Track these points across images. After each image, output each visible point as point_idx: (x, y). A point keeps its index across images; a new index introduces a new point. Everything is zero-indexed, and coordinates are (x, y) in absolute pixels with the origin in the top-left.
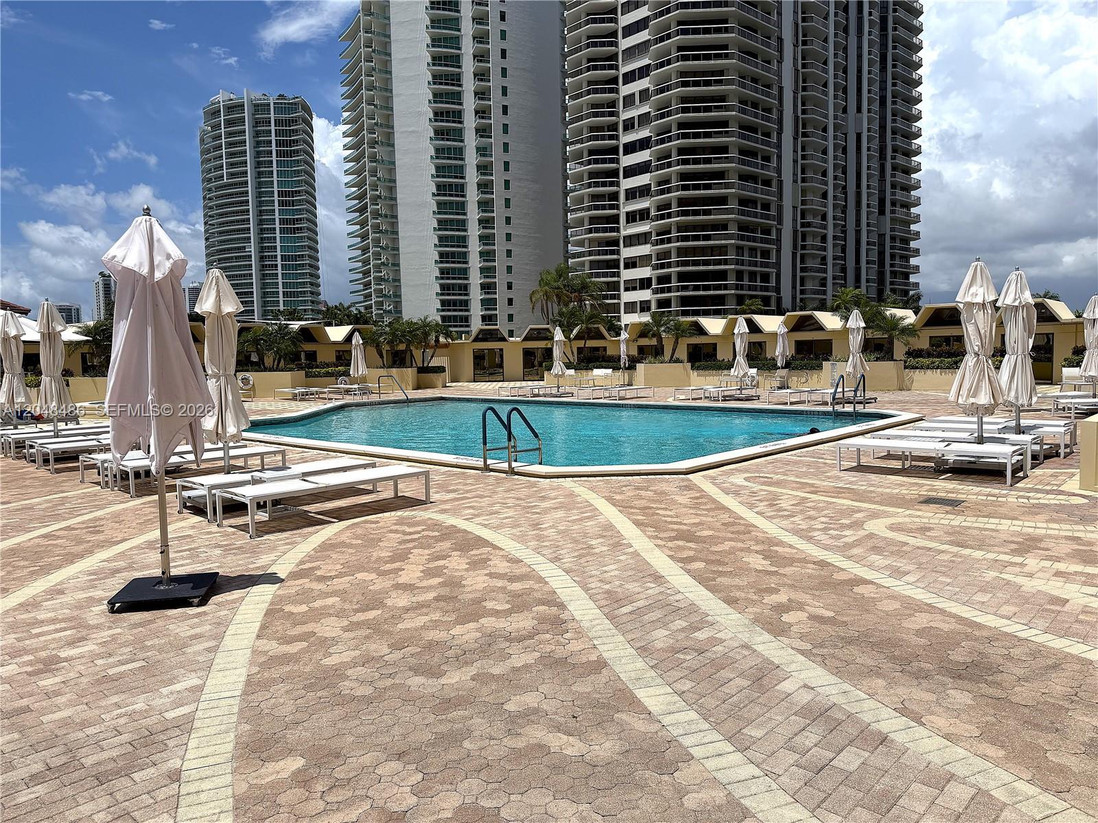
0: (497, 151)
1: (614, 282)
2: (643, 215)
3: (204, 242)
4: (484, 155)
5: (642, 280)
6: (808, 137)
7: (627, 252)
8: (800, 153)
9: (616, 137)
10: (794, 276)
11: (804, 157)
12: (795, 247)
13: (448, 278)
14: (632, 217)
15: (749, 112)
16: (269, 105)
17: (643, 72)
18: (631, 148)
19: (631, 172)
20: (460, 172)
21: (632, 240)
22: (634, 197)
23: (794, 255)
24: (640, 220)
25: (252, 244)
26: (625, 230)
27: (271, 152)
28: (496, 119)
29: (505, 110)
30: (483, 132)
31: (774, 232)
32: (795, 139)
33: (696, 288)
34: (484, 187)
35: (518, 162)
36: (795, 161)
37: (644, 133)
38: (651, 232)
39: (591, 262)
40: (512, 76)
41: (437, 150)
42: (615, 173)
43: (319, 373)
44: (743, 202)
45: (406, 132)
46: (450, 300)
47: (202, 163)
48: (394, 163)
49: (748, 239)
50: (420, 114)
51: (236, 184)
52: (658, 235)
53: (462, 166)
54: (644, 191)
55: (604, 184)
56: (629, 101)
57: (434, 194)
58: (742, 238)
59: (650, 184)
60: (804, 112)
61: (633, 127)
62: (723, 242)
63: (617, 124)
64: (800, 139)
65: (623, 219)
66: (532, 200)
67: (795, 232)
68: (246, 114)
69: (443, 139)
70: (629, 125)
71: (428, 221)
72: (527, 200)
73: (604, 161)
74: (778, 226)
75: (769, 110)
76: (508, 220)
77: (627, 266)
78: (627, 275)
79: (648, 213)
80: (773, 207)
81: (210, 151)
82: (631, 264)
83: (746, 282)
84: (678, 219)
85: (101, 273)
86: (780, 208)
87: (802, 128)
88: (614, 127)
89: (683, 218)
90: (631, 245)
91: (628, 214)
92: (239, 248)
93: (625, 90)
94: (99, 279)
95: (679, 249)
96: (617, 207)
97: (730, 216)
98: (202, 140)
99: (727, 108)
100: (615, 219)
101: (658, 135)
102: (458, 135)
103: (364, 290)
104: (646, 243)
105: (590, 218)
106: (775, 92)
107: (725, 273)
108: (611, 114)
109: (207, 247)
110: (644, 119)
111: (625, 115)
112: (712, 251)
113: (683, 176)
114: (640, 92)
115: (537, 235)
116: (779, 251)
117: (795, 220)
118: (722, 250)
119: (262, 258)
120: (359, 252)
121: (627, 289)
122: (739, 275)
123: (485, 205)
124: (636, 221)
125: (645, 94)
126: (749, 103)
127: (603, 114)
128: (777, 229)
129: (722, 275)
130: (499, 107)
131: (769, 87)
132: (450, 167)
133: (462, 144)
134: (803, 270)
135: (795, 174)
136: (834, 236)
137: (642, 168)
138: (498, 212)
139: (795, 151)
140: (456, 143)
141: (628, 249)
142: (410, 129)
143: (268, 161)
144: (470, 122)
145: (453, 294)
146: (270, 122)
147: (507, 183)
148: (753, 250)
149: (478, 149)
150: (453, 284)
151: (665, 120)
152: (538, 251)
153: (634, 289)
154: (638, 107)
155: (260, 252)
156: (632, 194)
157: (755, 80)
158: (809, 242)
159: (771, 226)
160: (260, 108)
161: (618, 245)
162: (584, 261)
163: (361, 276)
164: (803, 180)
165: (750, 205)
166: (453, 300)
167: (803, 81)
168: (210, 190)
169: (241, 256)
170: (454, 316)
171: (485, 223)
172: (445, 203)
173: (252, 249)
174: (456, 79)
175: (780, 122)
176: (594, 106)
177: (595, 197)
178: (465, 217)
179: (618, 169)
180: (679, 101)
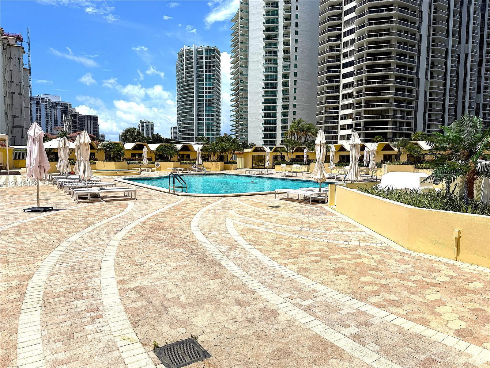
0: (292, 67)
1: (336, 126)
2: (350, 95)
3: (177, 109)
4: (286, 70)
5: (348, 125)
6: (435, 57)
7: (342, 112)
8: (430, 65)
9: (340, 61)
10: (424, 124)
11: (432, 67)
12: (425, 110)
13: (268, 124)
14: (345, 97)
15: (402, 47)
16: (203, 51)
17: (353, 31)
18: (346, 66)
19: (345, 76)
20: (275, 78)
21: (344, 107)
22: (346, 87)
23: (425, 114)
24: (349, 98)
25: (194, 110)
26: (342, 102)
27: (203, 71)
28: (292, 53)
29: (296, 49)
30: (286, 60)
31: (414, 103)
32: (428, 58)
33: (373, 129)
34: (285, 84)
35: (302, 72)
36: (427, 69)
37: (352, 59)
38: (353, 103)
39: (326, 117)
40: (300, 34)
41: (266, 69)
42: (338, 77)
43: (185, 163)
44: (397, 89)
45: (254, 61)
46: (268, 133)
47: (177, 76)
48: (248, 75)
49: (400, 106)
50: (259, 53)
51: (189, 85)
52: (356, 104)
53: (276, 75)
54: (351, 85)
55: (333, 82)
56: (346, 44)
57: (263, 88)
58: (396, 106)
59: (354, 81)
60: (433, 45)
61: (347, 56)
62: (386, 108)
63: (340, 55)
64: (430, 59)
65: (341, 97)
66: (307, 88)
67: (426, 103)
68: (194, 55)
69: (268, 64)
70: (345, 55)
71: (260, 99)
72: (304, 89)
73: (333, 72)
74: (416, 100)
75: (413, 46)
76: (295, 98)
77: (342, 119)
78: (342, 122)
79: (352, 94)
80: (414, 91)
81: (180, 71)
82: (344, 118)
83: (398, 127)
84: (365, 97)
85: (140, 121)
86: (418, 92)
87: (431, 53)
88: (339, 56)
89: (367, 97)
90: (344, 109)
91: (343, 95)
92: (189, 112)
93: (344, 39)
94: (140, 123)
95: (365, 111)
96: (339, 92)
97: (390, 96)
98: (177, 66)
99: (390, 46)
100: (338, 97)
101: (358, 59)
102: (275, 62)
103: (236, 129)
104: (351, 108)
105: (326, 97)
106: (417, 37)
107: (387, 122)
108: (337, 51)
109: (178, 111)
110: (352, 52)
111: (344, 51)
112: (381, 112)
113: (368, 78)
114: (351, 40)
115: (308, 104)
116: (416, 112)
117: (426, 97)
118: (387, 111)
119: (198, 116)
120: (235, 113)
121: (341, 129)
122: (395, 123)
123: (285, 92)
124: (347, 98)
125: (353, 41)
126: (403, 43)
127: (334, 51)
128: (416, 102)
129: (386, 123)
130: (293, 48)
131: (414, 35)
132: (271, 75)
133: (276, 65)
134: (429, 121)
135: (427, 75)
136: (449, 105)
137: (350, 74)
138: (291, 95)
139: (427, 64)
140: (274, 65)
141: (343, 111)
142: (255, 60)
143: (202, 75)
144: (281, 55)
145: (269, 131)
146: (203, 58)
147: (295, 82)
148: (402, 112)
149: (283, 67)
150: (270, 127)
151: (360, 53)
152: (308, 112)
153: (345, 129)
154: (350, 47)
155: (197, 113)
156: (345, 86)
157: (406, 32)
158: (434, 107)
159: (413, 100)
160: (199, 52)
161: (338, 109)
162: (322, 116)
163: (235, 123)
164: (431, 78)
165: (401, 90)
166: (269, 133)
167: (433, 31)
168: (179, 87)
169: (190, 115)
170: (269, 140)
171: (285, 100)
172: (268, 92)
173: (194, 112)
174: (275, 37)
175: (419, 51)
176: (330, 47)
177: (329, 88)
178: (276, 97)
179: (340, 75)
180: (368, 44)
